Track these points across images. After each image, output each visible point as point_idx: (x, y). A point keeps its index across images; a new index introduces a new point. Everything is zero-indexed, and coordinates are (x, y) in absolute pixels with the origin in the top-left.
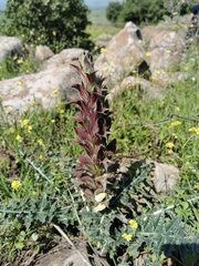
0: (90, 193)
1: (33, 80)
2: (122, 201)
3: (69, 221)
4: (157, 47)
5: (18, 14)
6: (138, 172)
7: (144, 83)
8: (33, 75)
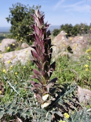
0: (40, 96)
1: (18, 53)
2: (59, 103)
3: (27, 116)
4: (75, 42)
5: (16, 31)
6: (68, 87)
7: (70, 55)
8: (18, 51)
